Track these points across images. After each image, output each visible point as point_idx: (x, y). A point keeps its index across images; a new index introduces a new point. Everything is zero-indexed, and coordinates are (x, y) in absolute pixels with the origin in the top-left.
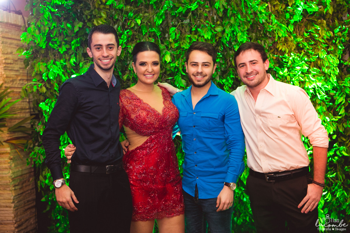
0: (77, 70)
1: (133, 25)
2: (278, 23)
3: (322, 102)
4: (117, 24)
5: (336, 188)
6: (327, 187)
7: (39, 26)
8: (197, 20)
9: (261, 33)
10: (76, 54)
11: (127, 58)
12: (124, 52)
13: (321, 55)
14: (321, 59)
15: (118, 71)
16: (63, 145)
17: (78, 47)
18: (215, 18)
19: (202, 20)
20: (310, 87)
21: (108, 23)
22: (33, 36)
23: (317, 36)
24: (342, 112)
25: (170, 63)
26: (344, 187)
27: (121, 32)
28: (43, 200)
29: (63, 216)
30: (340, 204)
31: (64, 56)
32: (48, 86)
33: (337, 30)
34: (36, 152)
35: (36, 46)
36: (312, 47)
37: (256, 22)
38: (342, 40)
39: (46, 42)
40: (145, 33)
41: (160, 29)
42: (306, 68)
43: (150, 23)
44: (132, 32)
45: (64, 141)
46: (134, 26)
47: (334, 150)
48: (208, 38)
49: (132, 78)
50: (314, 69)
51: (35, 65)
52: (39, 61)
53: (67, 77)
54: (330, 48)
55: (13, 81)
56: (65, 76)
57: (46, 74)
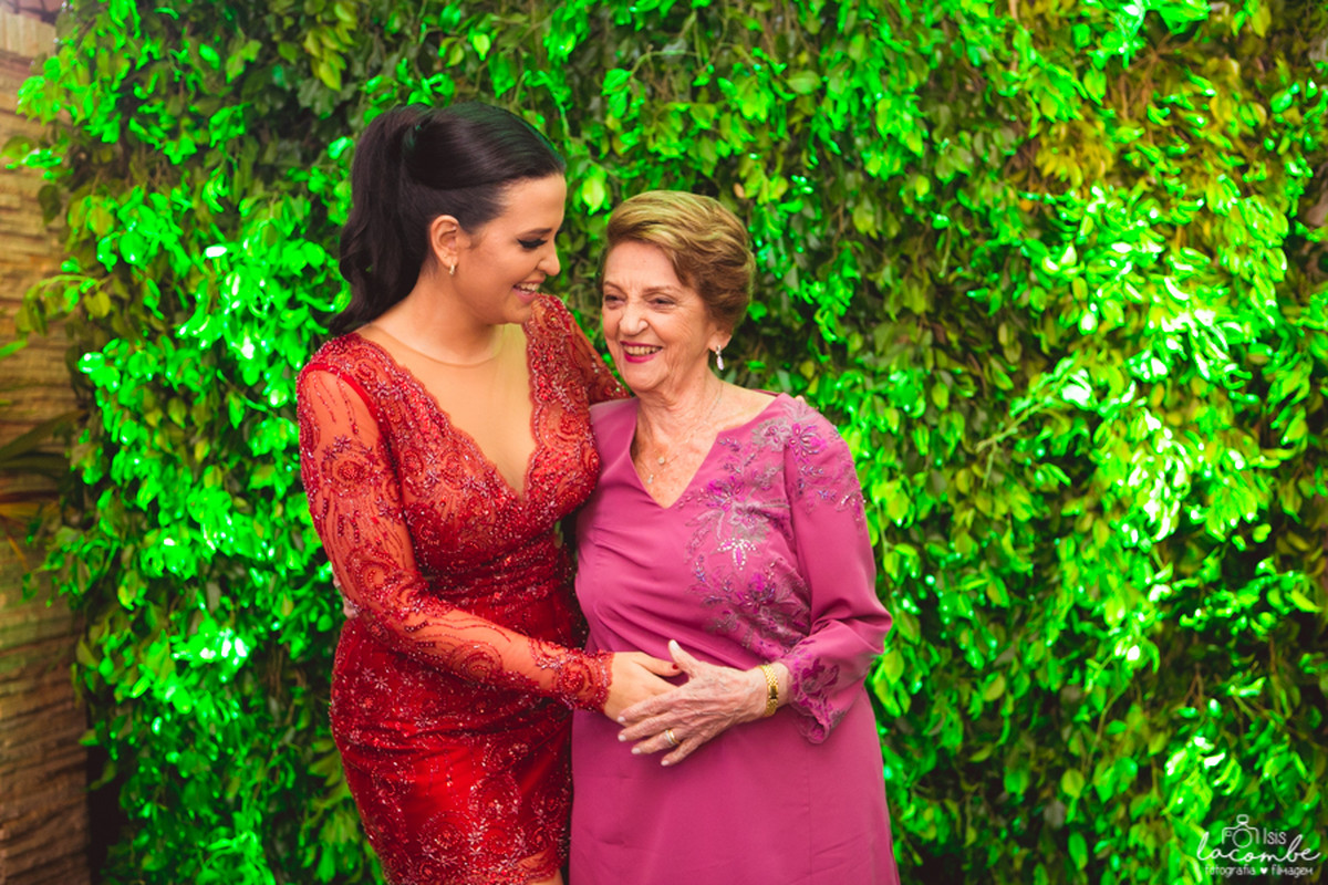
0: (233, 227)
1: (457, 57)
2: (1044, 62)
3: (1215, 390)
4: (397, 49)
5: (1263, 739)
6: (1227, 736)
7: (92, 53)
8: (720, 44)
9: (975, 104)
13: (1217, 198)
14: (1214, 215)
16: (166, 526)
17: (241, 140)
18: (792, 41)
19: (740, 49)
20: (1166, 328)
21: (360, 47)
22: (68, 93)
24: (1296, 431)
25: (601, 212)
26: (1294, 737)
27: (409, 81)
28: (90, 739)
29: (164, 808)
30: (1278, 806)
31: (186, 174)
32: (119, 289)
33: (1283, 100)
34: (64, 548)
36: (1182, 164)
37: (957, 60)
38: (1303, 142)
39: (118, 117)
40: (503, 91)
41: (569, 78)
42: (1151, 248)
43: (528, 50)
44: (452, 84)
45: (171, 511)
46: (464, 62)
47: (1257, 585)
48: (755, 117)
50: (1186, 257)
52: (89, 193)
53: (196, 257)
54: (1251, 171)
55: (15, 277)
56: (188, 252)
57: (114, 240)
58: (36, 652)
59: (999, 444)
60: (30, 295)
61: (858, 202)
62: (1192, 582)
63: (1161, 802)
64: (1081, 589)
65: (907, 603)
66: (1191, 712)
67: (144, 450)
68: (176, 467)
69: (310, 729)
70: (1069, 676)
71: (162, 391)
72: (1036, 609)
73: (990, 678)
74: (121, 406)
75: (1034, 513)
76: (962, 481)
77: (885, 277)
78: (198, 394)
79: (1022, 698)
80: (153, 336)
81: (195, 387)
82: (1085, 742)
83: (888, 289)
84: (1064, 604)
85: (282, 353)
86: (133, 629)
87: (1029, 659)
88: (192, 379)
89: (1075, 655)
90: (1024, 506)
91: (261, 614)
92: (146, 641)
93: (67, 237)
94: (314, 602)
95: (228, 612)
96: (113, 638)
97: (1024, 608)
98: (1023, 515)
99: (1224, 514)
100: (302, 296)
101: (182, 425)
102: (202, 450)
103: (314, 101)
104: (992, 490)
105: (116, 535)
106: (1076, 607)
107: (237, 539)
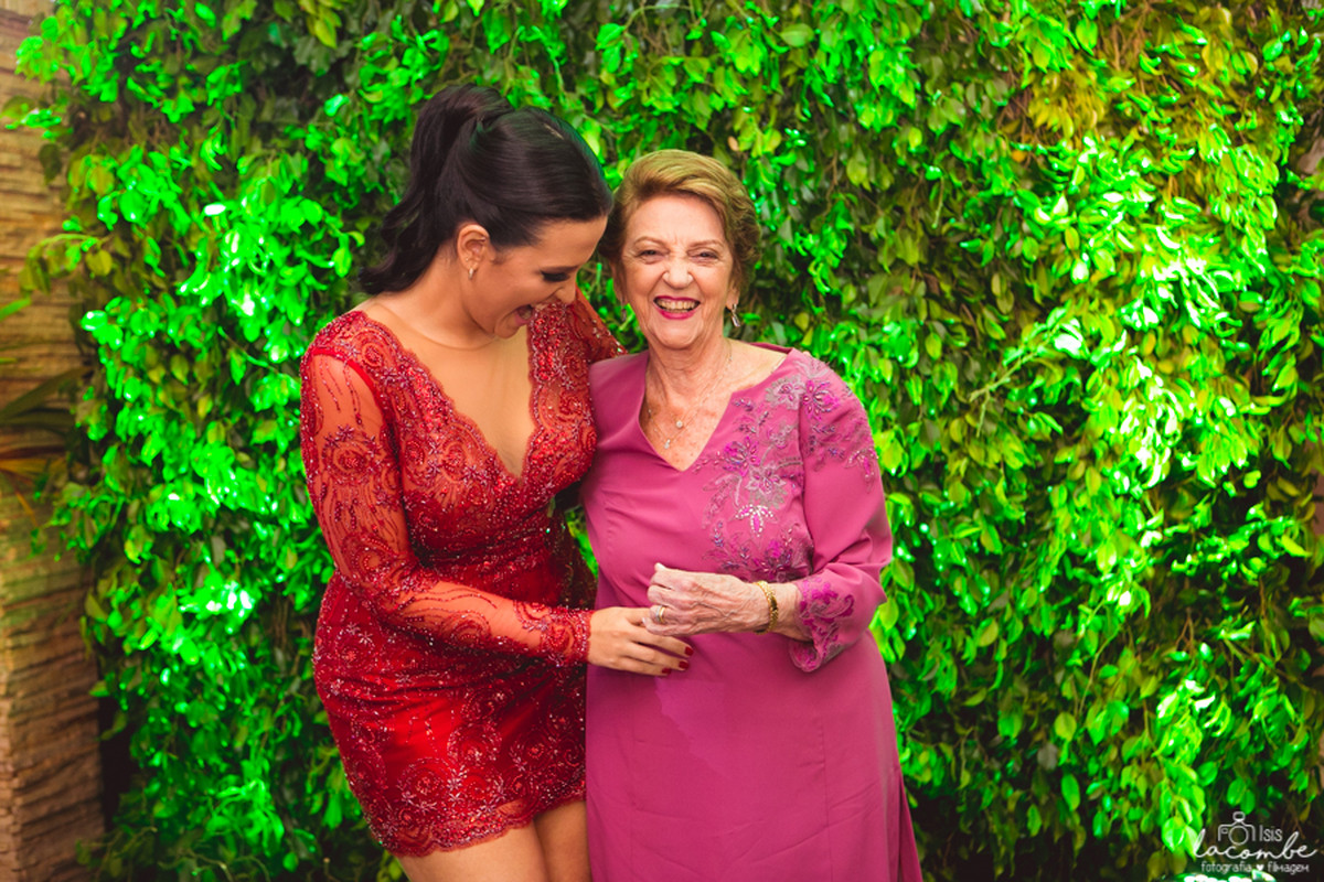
0: (232, 185)
1: (452, 13)
2: (1035, 13)
3: (1206, 338)
4: (391, 7)
5: (1253, 682)
6: (1218, 678)
7: (89, 13)
9: (967, 55)
13: (1208, 147)
14: (1206, 164)
15: (392, 196)
16: (171, 481)
17: (238, 98)
20: (1158, 277)
22: (66, 52)
24: (1287, 378)
26: (1283, 680)
27: (404, 38)
28: (100, 690)
29: (174, 757)
30: (1267, 746)
31: (185, 132)
32: (120, 247)
33: (1274, 48)
34: (71, 504)
36: (1173, 114)
37: (950, 12)
38: (1295, 89)
39: (116, 76)
40: (497, 46)
41: (563, 33)
42: (1143, 197)
43: (522, 6)
44: (446, 40)
45: (176, 466)
46: (458, 18)
47: (1247, 531)
48: (748, 70)
50: (1178, 206)
52: (89, 152)
53: (195, 215)
54: (1243, 119)
55: (18, 235)
56: (187, 210)
57: (114, 199)
58: (46, 604)
59: (992, 394)
60: (33, 254)
61: (851, 154)
62: (1182, 528)
63: (1153, 744)
64: (1073, 536)
65: (901, 551)
66: (1182, 656)
67: (148, 406)
68: (180, 423)
70: (1063, 621)
71: (165, 348)
72: (1029, 556)
73: (984, 624)
74: (125, 363)
75: (1027, 461)
76: (956, 430)
77: (878, 229)
78: (200, 351)
79: (1015, 643)
80: (155, 294)
81: (196, 344)
82: (1077, 686)
83: (881, 240)
84: (1056, 551)
85: (282, 310)
86: (141, 582)
87: (1022, 605)
88: (193, 336)
89: (1067, 600)
90: (1017, 455)
91: (266, 567)
92: (153, 594)
93: (68, 196)
94: (318, 555)
95: (233, 565)
96: (121, 591)
97: (1018, 554)
98: (1015, 464)
99: (1215, 461)
100: (301, 253)
101: (185, 381)
102: (205, 407)
103: (310, 58)
104: (985, 439)
105: (122, 490)
106: (1069, 553)
107: (241, 494)
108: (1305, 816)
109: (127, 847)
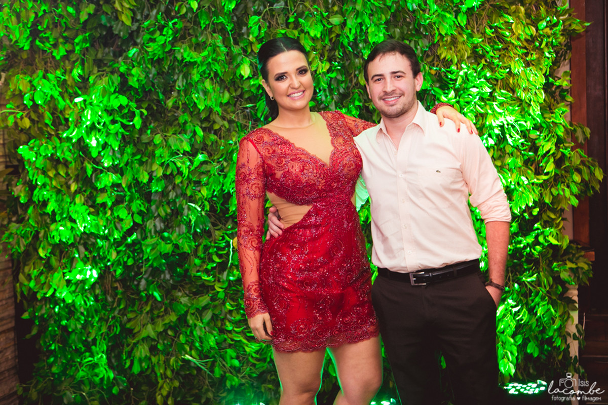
0: (86, 88)
1: (184, 11)
2: (439, 11)
3: (515, 150)
4: (155, 7)
5: (537, 299)
6: (522, 298)
7: (18, 10)
8: (299, 2)
9: (411, 28)
10: (83, 61)
11: (174, 69)
12: (169, 58)
13: (515, 68)
14: (514, 75)
15: (158, 92)
16: (60, 221)
17: (87, 49)
18: (330, 1)
19: (307, 4)
20: (494, 124)
21: (139, 6)
23: (507, 33)
24: (550, 167)
25: (249, 78)
26: (550, 298)
27: (163, 22)
28: (26, 316)
29: (61, 345)
30: (544, 328)
31: (62, 64)
32: (33, 116)
33: (542, 25)
34: (13, 232)
35: (12, 46)
36: (500, 53)
37: (403, 8)
38: (552, 41)
39: (30, 39)
40: (204, 26)
41: (232, 19)
42: (487, 90)
43: (214, 7)
44: (181, 23)
45: (61, 214)
46: (186, 13)
47: (534, 234)
48: (315, 36)
49: (182, 104)
50: (502, 93)
51: (10, 79)
52: (18, 73)
53: (68, 101)
54: (530, 55)
56: (64, 100)
57: (31, 95)
61: (360, 72)
67: (48, 187)
68: (63, 195)
69: (125, 308)
71: (55, 161)
74: (37, 168)
80: (50, 137)
81: (69, 159)
85: (110, 144)
86: (44, 267)
88: (68, 156)
91: (102, 259)
92: (52, 272)
94: (126, 253)
95: (88, 258)
96: (35, 271)
99: (519, 204)
100: (118, 119)
101: (65, 176)
102: (74, 187)
103: (120, 31)
105: (36, 226)
107: (91, 226)
108: (560, 357)
109: (39, 387)
